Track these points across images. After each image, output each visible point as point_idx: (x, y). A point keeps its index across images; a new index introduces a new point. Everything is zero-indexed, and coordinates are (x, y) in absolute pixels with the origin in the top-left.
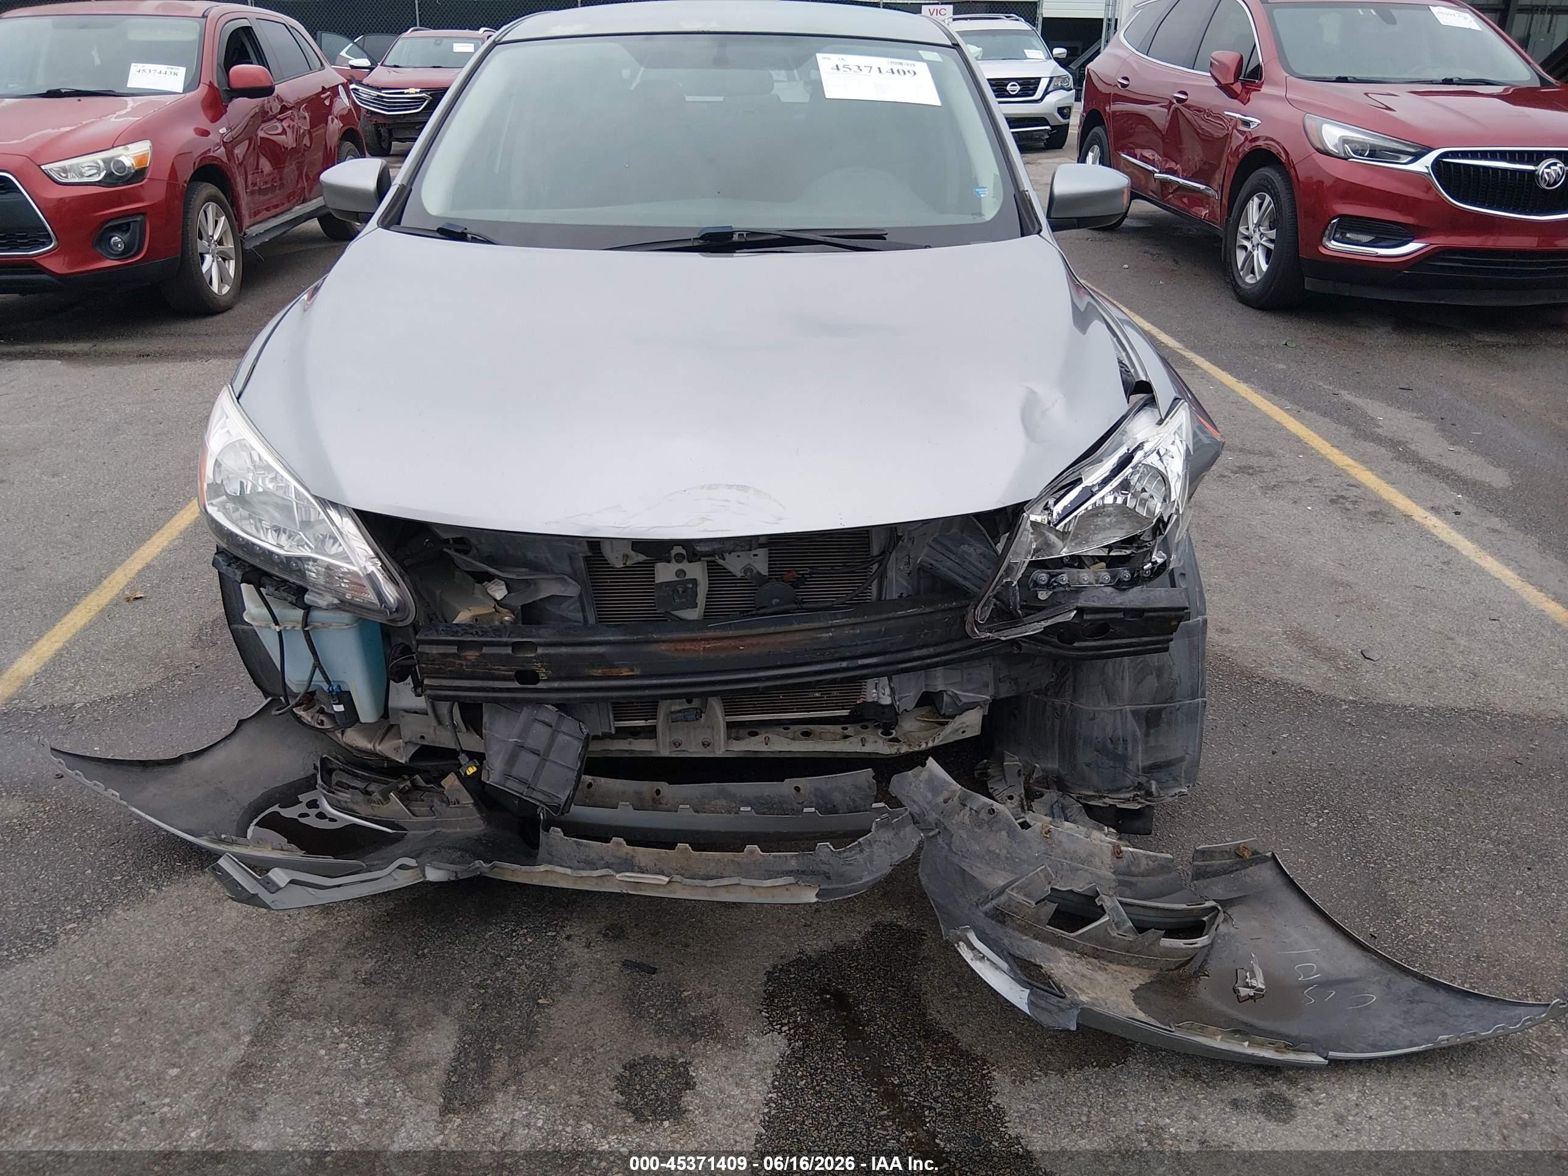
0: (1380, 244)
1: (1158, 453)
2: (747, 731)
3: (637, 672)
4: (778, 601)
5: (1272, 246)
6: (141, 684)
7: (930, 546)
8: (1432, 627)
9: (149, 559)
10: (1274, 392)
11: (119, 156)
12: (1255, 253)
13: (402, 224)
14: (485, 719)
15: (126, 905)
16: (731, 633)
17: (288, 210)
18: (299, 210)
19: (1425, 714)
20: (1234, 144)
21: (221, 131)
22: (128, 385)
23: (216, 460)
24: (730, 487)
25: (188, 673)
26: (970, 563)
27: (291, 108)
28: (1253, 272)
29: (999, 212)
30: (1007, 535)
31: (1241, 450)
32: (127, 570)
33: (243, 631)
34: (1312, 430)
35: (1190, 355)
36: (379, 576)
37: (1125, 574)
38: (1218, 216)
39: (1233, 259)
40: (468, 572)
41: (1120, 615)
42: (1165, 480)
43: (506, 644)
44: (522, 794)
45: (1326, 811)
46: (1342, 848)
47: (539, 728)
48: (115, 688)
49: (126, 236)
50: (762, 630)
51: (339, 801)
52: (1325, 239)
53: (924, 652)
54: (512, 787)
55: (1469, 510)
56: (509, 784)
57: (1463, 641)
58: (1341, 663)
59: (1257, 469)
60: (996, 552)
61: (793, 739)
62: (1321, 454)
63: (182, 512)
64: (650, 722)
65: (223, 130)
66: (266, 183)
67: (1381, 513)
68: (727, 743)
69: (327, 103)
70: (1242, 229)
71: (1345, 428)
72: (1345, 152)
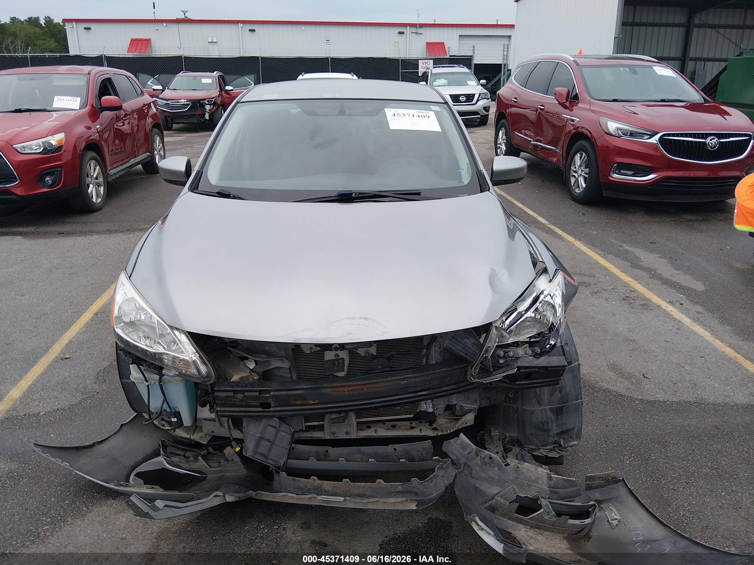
0: (637, 175)
1: (550, 295)
2: (366, 425)
3: (316, 402)
4: (381, 366)
5: (587, 176)
6: (71, 402)
7: (450, 339)
8: (674, 361)
9: (71, 338)
10: (593, 245)
11: (50, 140)
12: (579, 179)
13: (199, 189)
14: (244, 424)
15: (72, 516)
16: (360, 383)
17: (128, 162)
18: (133, 161)
19: (674, 405)
20: (568, 129)
21: (97, 127)
22: (54, 248)
23: (120, 307)
24: (361, 318)
25: (93, 396)
26: (468, 347)
27: (129, 115)
28: (579, 187)
29: (470, 180)
30: (485, 334)
31: (580, 274)
32: (61, 344)
33: (128, 383)
34: (611, 264)
35: (552, 227)
36: (198, 362)
37: (538, 350)
38: (561, 161)
39: (569, 181)
40: (238, 357)
41: (537, 370)
42: (553, 307)
43: (256, 391)
44: (262, 461)
45: (633, 455)
46: (641, 474)
47: (270, 428)
48: (59, 404)
49: (53, 177)
50: (374, 381)
51: (173, 462)
52: (611, 173)
53: (448, 388)
54: (258, 458)
55: (687, 303)
56: (256, 456)
57: (688, 368)
58: (634, 380)
59: (588, 284)
60: (480, 342)
61: (387, 429)
62: (617, 276)
63: (85, 314)
64: (321, 423)
65: (98, 127)
66: (118, 149)
67: (646, 305)
68: (357, 433)
69: (146, 111)
70: (573, 168)
71: (626, 263)
72: (619, 134)
